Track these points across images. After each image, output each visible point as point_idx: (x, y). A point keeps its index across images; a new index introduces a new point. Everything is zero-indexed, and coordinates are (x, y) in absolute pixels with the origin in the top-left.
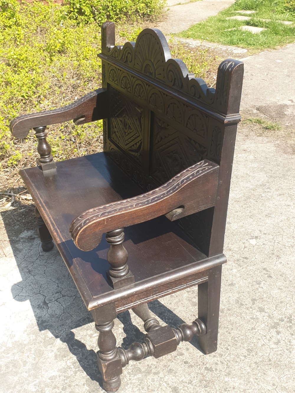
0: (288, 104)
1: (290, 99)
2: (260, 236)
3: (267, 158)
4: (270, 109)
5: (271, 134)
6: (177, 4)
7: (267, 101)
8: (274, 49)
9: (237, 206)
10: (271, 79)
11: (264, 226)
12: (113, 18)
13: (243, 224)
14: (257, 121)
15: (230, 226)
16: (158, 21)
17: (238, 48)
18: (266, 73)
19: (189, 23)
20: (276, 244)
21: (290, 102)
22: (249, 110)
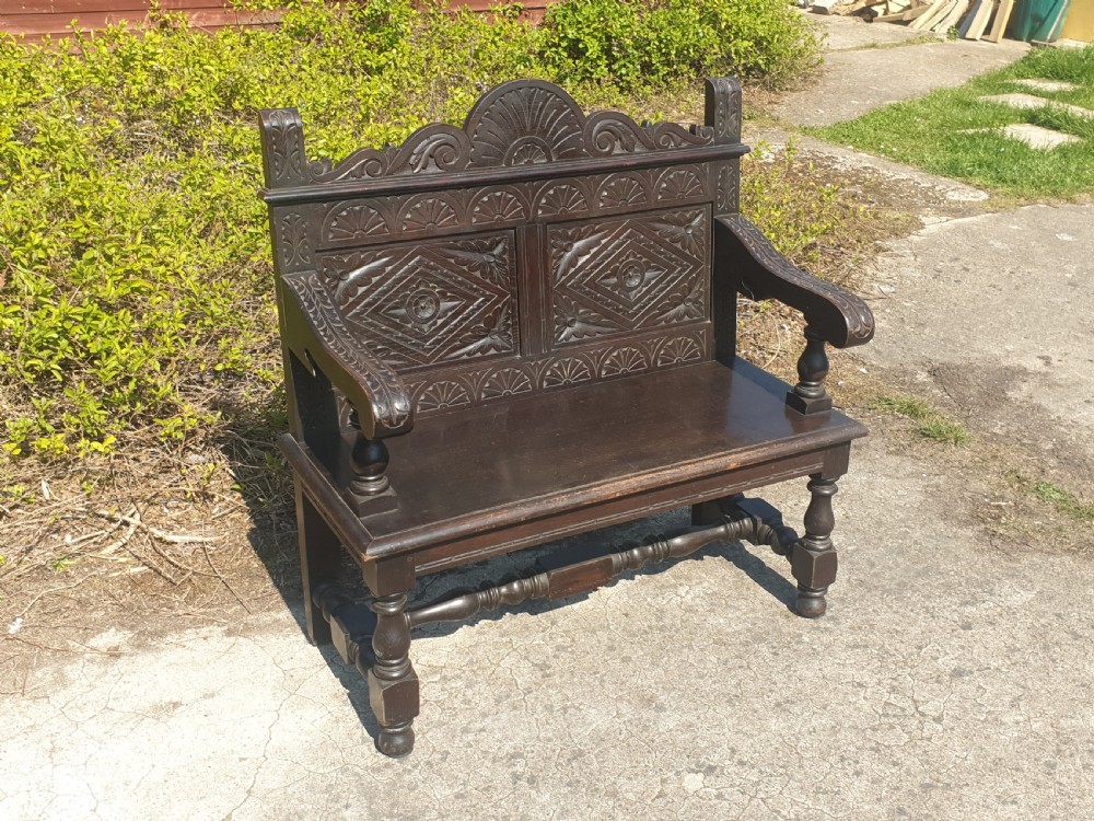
0: (1031, 368)
1: (1046, 354)
2: (722, 768)
3: (880, 523)
4: (969, 376)
5: (932, 451)
6: (866, 47)
7: (973, 351)
8: (1070, 200)
9: (712, 658)
10: (1017, 288)
11: (752, 736)
12: (658, 71)
13: (699, 718)
14: (909, 407)
15: (658, 717)
16: (787, 89)
17: (968, 187)
18: (1007, 271)
19: (868, 102)
20: (755, 802)
21: (1040, 363)
22: (904, 372)
